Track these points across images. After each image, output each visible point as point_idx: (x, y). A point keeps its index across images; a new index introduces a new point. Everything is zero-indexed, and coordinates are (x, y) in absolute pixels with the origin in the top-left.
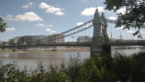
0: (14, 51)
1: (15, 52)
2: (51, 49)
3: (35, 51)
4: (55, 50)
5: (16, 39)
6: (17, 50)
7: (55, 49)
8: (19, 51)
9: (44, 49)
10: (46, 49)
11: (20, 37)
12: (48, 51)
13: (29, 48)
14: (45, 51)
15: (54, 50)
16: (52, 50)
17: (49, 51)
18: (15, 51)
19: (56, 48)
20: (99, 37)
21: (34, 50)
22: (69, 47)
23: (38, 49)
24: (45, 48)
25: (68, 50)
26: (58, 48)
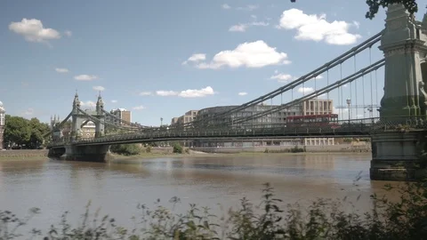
0: (177, 150)
1: (180, 155)
2: (287, 145)
3: (238, 152)
4: (301, 151)
5: (189, 116)
6: (185, 148)
7: (300, 146)
8: (191, 151)
9: (265, 146)
10: (273, 147)
11: (199, 112)
12: (277, 152)
13: (222, 143)
14: (266, 152)
15: (295, 150)
16: (289, 148)
17: (281, 152)
18: (180, 152)
19: (302, 142)
20: (408, 100)
21: (236, 150)
22: (349, 142)
23: (247, 145)
24: (269, 143)
25: (343, 151)
26: (311, 143)
